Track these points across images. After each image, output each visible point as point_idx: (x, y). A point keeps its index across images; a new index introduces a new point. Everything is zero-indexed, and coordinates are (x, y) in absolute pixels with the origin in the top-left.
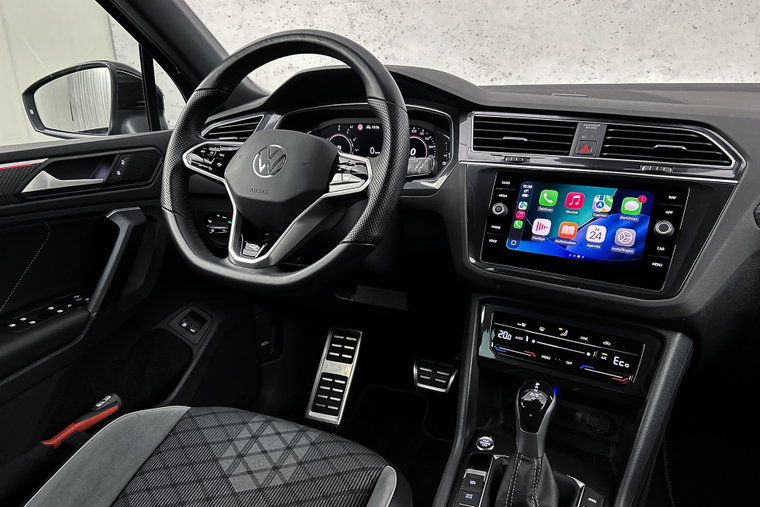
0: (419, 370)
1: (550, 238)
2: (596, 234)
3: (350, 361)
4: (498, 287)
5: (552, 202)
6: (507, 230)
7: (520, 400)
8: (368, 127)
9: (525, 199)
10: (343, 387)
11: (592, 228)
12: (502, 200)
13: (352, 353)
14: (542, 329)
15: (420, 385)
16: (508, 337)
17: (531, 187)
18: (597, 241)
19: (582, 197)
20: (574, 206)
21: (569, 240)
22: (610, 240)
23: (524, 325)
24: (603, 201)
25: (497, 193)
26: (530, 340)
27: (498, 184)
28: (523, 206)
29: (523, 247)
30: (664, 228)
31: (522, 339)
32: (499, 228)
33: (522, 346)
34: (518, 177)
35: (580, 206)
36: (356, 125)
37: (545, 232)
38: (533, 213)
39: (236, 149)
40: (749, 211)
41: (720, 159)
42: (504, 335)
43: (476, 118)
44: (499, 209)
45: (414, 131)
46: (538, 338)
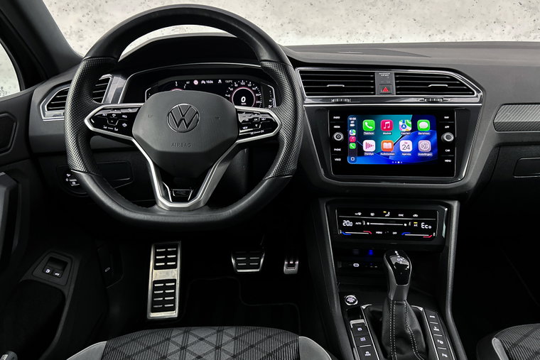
0: (236, 260)
1: (377, 153)
2: (406, 146)
3: (174, 267)
4: (347, 191)
5: (372, 128)
6: (345, 152)
7: (391, 265)
8: (203, 82)
9: (353, 128)
10: (174, 287)
11: (402, 142)
12: (337, 130)
13: (175, 260)
14: (372, 214)
15: (239, 271)
16: (350, 224)
17: (355, 119)
18: (407, 150)
19: (391, 123)
20: (387, 129)
21: (390, 152)
22: (416, 150)
23: (360, 214)
24: (405, 124)
25: (332, 126)
26: (366, 223)
27: (331, 119)
28: (353, 133)
29: (360, 161)
30: (448, 137)
31: (360, 223)
32: (340, 150)
33: (361, 228)
34: (345, 112)
35: (391, 129)
36: (192, 81)
37: (373, 149)
38: (361, 137)
39: (135, 110)
40: (491, 122)
41: (468, 91)
42: (347, 223)
43: (301, 72)
44: (338, 137)
45: (243, 83)
46: (371, 221)
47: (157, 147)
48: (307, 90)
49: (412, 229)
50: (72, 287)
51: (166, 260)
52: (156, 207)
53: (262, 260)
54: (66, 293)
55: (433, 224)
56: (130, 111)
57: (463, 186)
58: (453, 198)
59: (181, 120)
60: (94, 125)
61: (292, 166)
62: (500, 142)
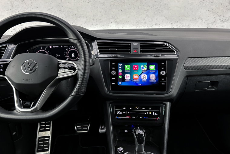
0: (77, 127)
1: (131, 80)
2: (144, 77)
3: (49, 130)
4: (118, 98)
5: (129, 69)
6: (117, 80)
7: (136, 135)
8: (54, 47)
9: (120, 69)
10: (48, 140)
11: (142, 75)
12: (113, 70)
13: (49, 127)
14: (131, 108)
15: (78, 132)
16: (121, 113)
17: (121, 64)
18: (145, 79)
19: (138, 66)
20: (136, 69)
21: (137, 80)
22: (149, 78)
23: (125, 108)
24: (144, 67)
25: (111, 67)
26: (128, 113)
27: (111, 64)
28: (120, 71)
29: (123, 84)
30: (163, 73)
31: (125, 113)
32: (114, 79)
33: (126, 115)
34: (117, 62)
35: (137, 69)
36: (49, 47)
37: (129, 78)
38: (124, 73)
40: (182, 66)
41: (172, 52)
42: (119, 113)
43: (98, 43)
44: (114, 73)
45: (73, 47)
46: (130, 111)
47: (16, 81)
48: (100, 51)
49: (148, 115)
51: (45, 127)
52: (15, 111)
53: (89, 127)
55: (158, 113)
56: (5, 63)
58: (167, 101)
59: (28, 68)
61: (83, 90)
62: (188, 74)
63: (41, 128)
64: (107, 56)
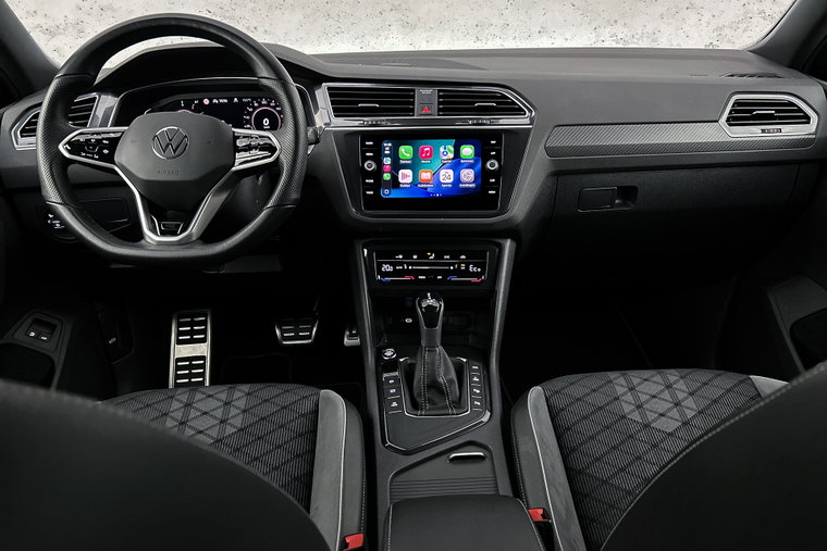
0: (281, 330)
1: (414, 184)
2: (447, 176)
3: (203, 341)
5: (409, 156)
6: (379, 184)
7: (421, 308)
8: (215, 101)
9: (387, 156)
10: (203, 366)
11: (443, 172)
12: (369, 158)
13: (204, 332)
14: (415, 257)
15: (286, 343)
16: (391, 269)
17: (390, 145)
18: (448, 181)
19: (431, 149)
20: (426, 157)
21: (428, 184)
22: (457, 180)
23: (401, 257)
24: (446, 150)
25: (363, 152)
26: (408, 267)
27: (363, 145)
28: (387, 161)
29: (395, 194)
30: (493, 165)
31: (401, 268)
32: (372, 181)
33: (403, 273)
34: (379, 137)
35: (431, 156)
36: (201, 101)
37: (409, 180)
38: (397, 166)
39: (119, 135)
40: (542, 146)
41: (518, 111)
42: (387, 268)
43: (329, 89)
44: (370, 166)
45: (264, 102)
46: (413, 264)
47: (142, 175)
48: (335, 110)
49: (458, 272)
50: (64, 352)
51: (192, 333)
52: (143, 242)
53: (315, 330)
54: (56, 360)
55: (482, 266)
56: (112, 135)
57: (506, 221)
58: (505, 235)
59: (167, 145)
60: (70, 152)
62: (553, 169)
63: (180, 333)
64: (357, 123)
